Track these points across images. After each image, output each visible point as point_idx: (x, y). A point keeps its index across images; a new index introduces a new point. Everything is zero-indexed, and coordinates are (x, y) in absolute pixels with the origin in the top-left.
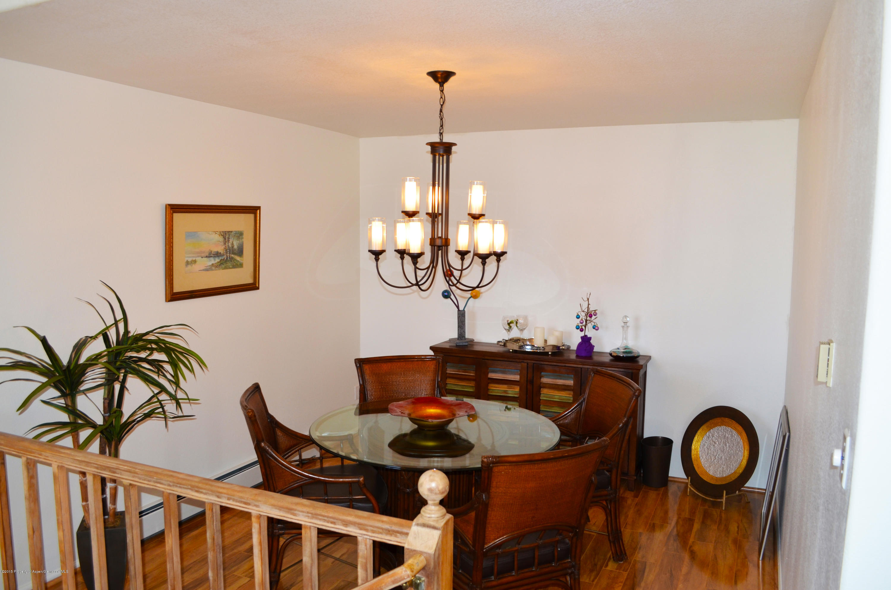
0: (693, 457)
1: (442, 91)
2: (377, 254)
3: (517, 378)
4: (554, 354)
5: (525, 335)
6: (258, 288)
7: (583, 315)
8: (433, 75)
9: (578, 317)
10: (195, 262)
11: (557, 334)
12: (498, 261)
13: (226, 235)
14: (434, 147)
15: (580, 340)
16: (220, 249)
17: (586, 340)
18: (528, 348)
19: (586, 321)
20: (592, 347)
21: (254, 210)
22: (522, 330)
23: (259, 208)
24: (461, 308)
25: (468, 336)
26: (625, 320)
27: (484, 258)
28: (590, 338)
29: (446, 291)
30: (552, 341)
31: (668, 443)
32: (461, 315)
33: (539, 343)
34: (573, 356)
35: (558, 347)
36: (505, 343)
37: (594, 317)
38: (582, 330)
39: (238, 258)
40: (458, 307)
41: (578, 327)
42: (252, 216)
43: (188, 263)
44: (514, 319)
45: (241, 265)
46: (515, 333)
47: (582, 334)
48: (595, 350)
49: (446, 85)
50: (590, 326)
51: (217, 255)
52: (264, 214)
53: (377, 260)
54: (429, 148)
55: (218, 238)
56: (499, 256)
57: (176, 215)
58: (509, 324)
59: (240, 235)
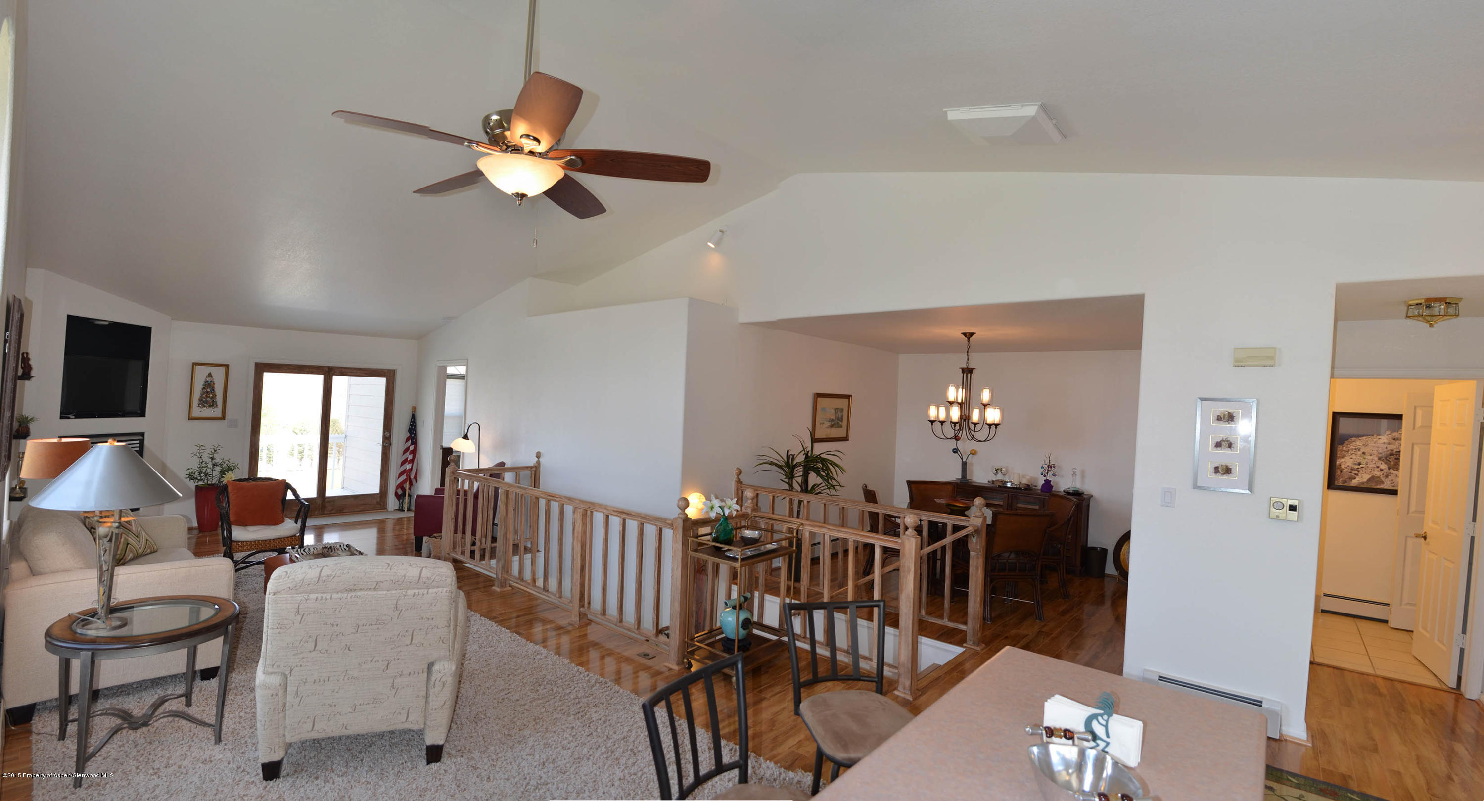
0: (1121, 559)
1: (969, 342)
2: (932, 422)
3: (1001, 503)
4: (1026, 489)
5: (1006, 479)
6: (848, 440)
7: (1045, 466)
8: (965, 334)
9: (1042, 467)
10: (823, 423)
11: (1028, 478)
12: (996, 428)
13: (836, 410)
14: (963, 370)
15: (1044, 482)
16: (834, 417)
17: (1047, 482)
18: (1009, 485)
19: (1048, 470)
20: (1052, 487)
21: (848, 397)
22: (1004, 475)
23: (851, 396)
24: (964, 460)
25: (968, 478)
26: (1074, 471)
27: (990, 425)
28: (1050, 481)
29: (955, 449)
30: (1024, 481)
31: (1104, 551)
32: (964, 464)
33: (1016, 482)
34: (1040, 491)
35: (1028, 486)
36: (993, 482)
37: (1053, 468)
38: (1045, 476)
39: (841, 423)
40: (962, 459)
41: (1042, 474)
42: (847, 400)
43: (821, 424)
44: (999, 467)
45: (841, 427)
46: (1000, 477)
47: (1045, 479)
48: (1053, 490)
49: (971, 339)
50: (1050, 473)
51: (832, 420)
52: (853, 399)
53: (932, 425)
54: (961, 370)
55: (833, 411)
56: (997, 425)
57: (819, 399)
58: (996, 470)
59: (842, 410)
